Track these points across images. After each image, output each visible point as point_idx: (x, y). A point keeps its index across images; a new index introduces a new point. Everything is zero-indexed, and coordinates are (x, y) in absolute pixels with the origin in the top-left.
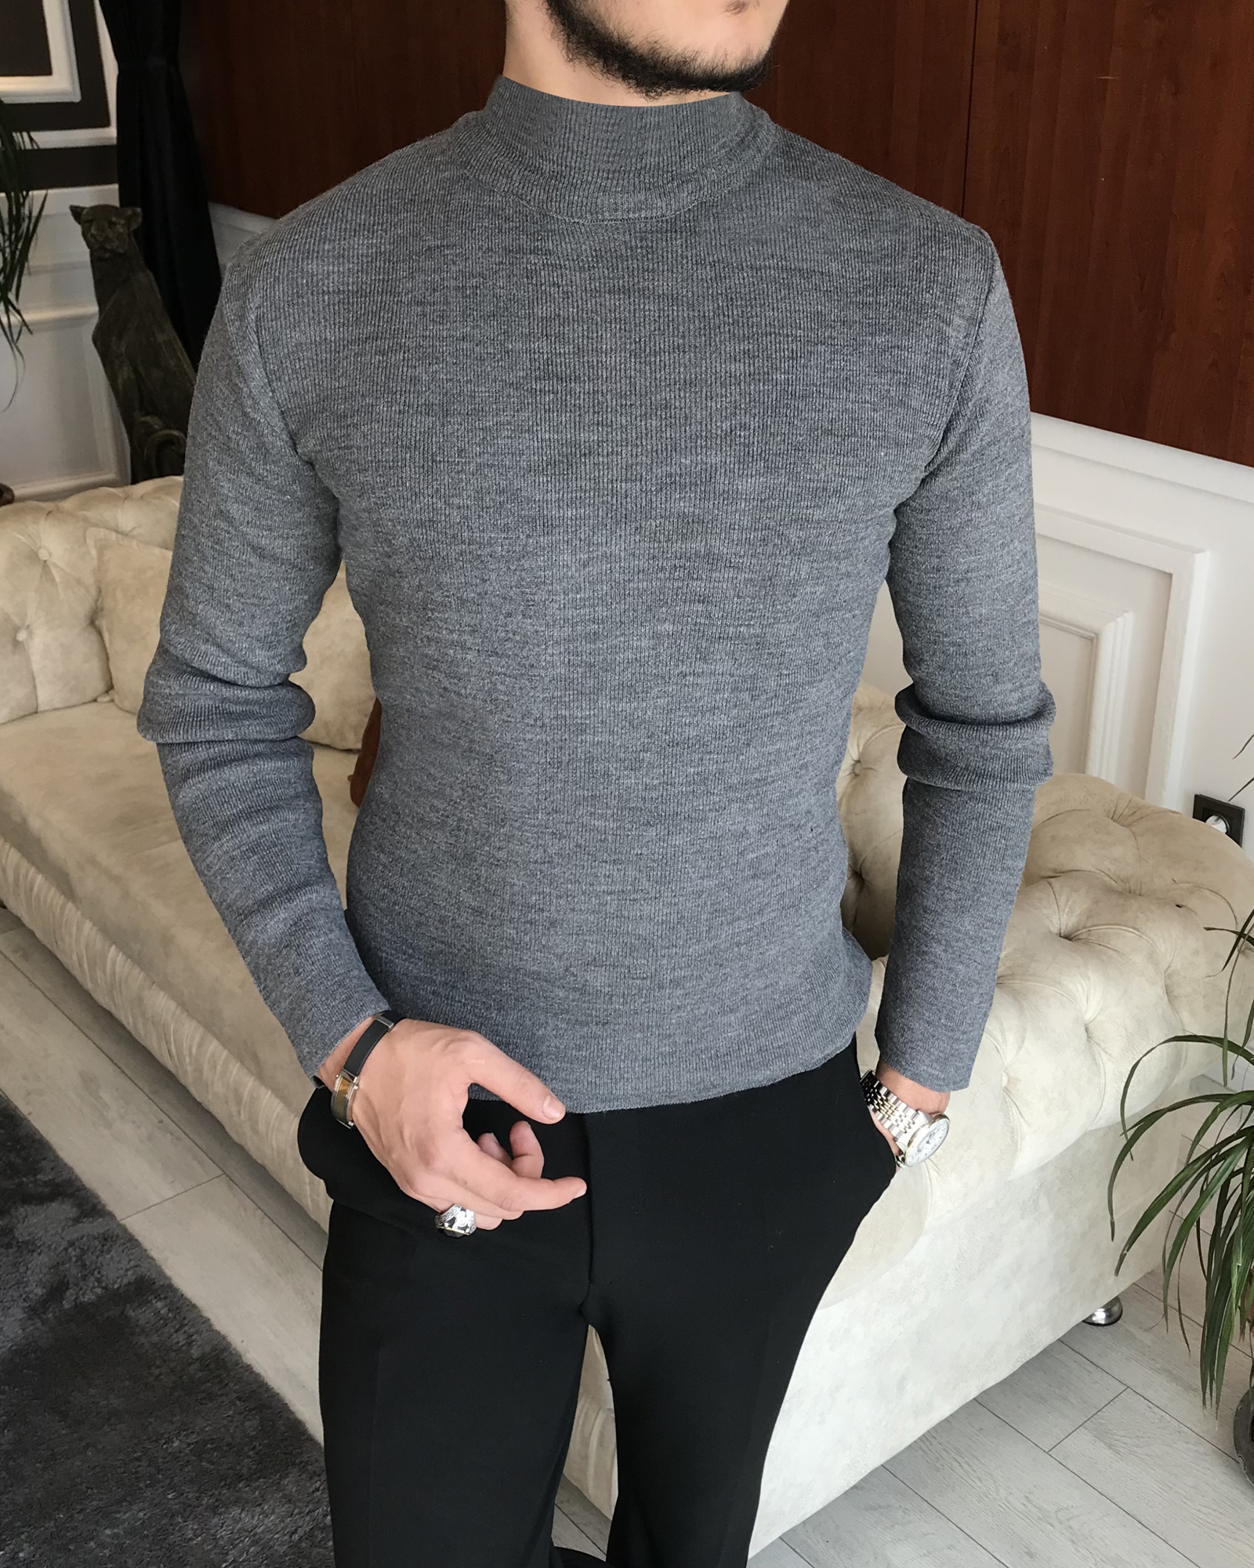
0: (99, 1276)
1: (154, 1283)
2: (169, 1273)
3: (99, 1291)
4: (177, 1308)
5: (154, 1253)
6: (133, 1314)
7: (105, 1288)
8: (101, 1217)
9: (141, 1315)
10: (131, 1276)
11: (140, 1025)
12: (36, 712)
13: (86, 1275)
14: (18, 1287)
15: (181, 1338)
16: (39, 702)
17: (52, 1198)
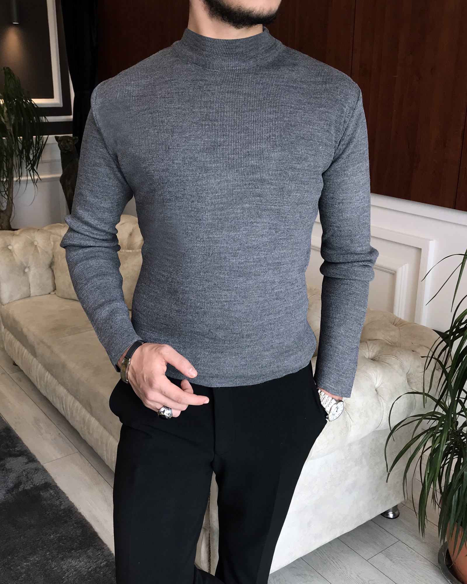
0: (32, 481)
1: (51, 484)
2: (56, 482)
3: (32, 486)
4: (58, 493)
6: (42, 494)
8: (35, 463)
9: (44, 494)
10: (43, 482)
11: (54, 399)
12: (29, 296)
13: (28, 481)
14: (4, 483)
15: (58, 503)
16: (31, 293)
17: (19, 456)
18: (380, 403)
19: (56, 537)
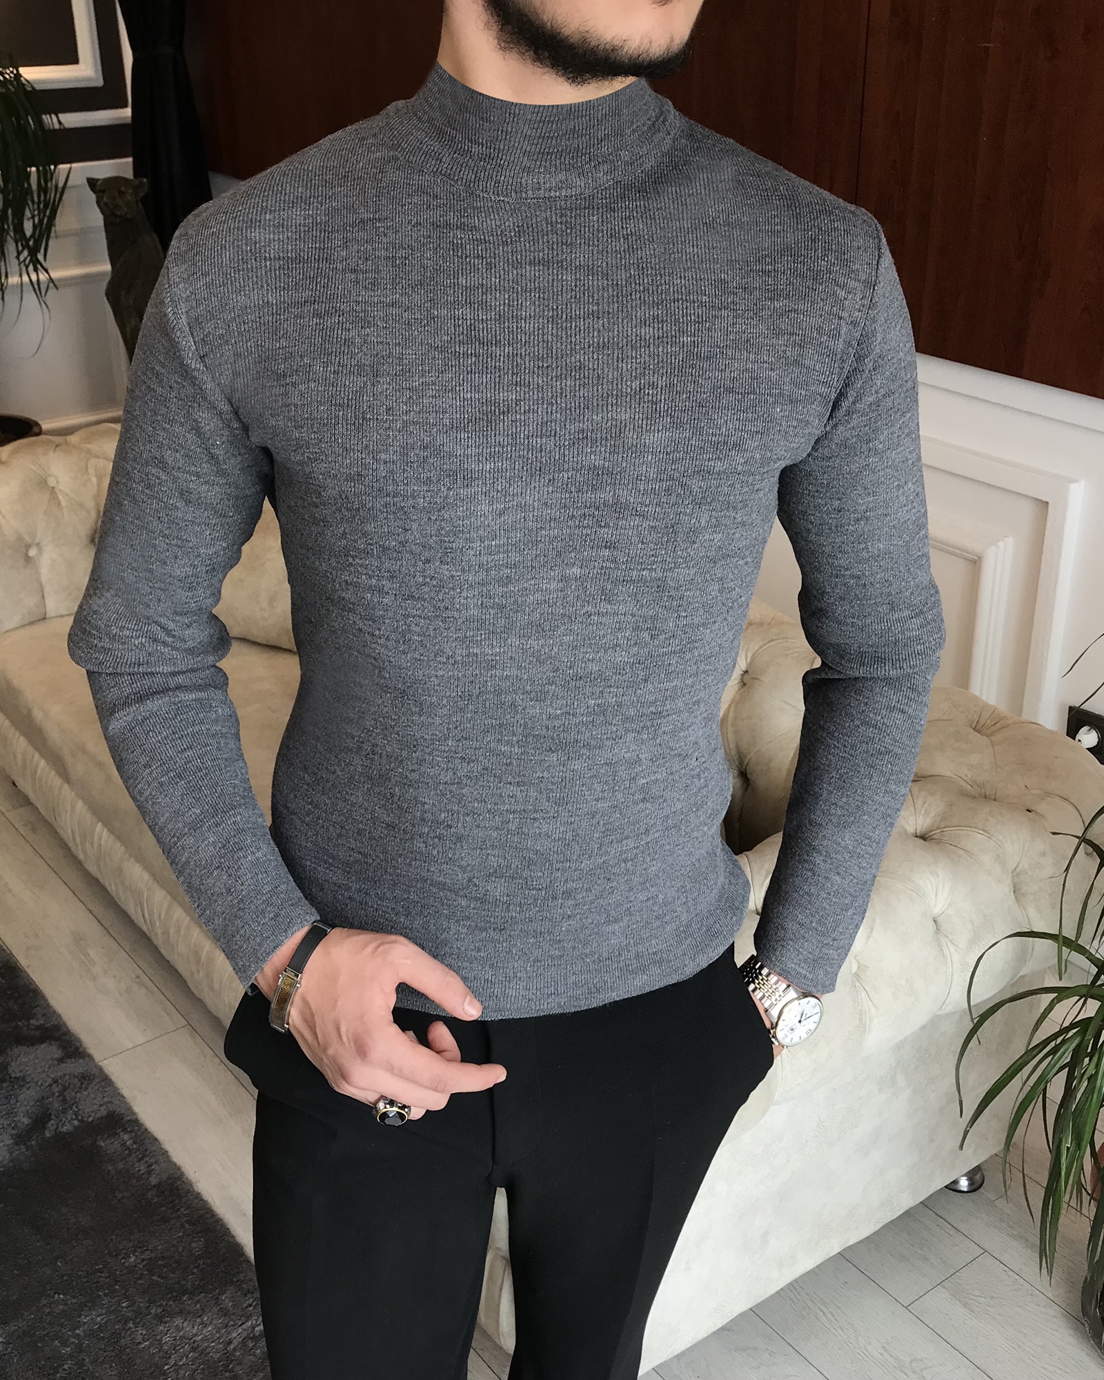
0: (76, 1110)
1: (123, 1118)
2: (136, 1109)
3: (76, 1123)
4: (141, 1141)
5: (125, 1092)
6: (103, 1144)
7: (82, 1121)
8: (81, 1058)
9: (109, 1145)
10: (103, 1112)
12: (44, 618)
13: (66, 1109)
14: (8, 1118)
15: (142, 1167)
16: (48, 609)
17: (41, 1041)
18: (943, 955)
19: (143, 1260)
